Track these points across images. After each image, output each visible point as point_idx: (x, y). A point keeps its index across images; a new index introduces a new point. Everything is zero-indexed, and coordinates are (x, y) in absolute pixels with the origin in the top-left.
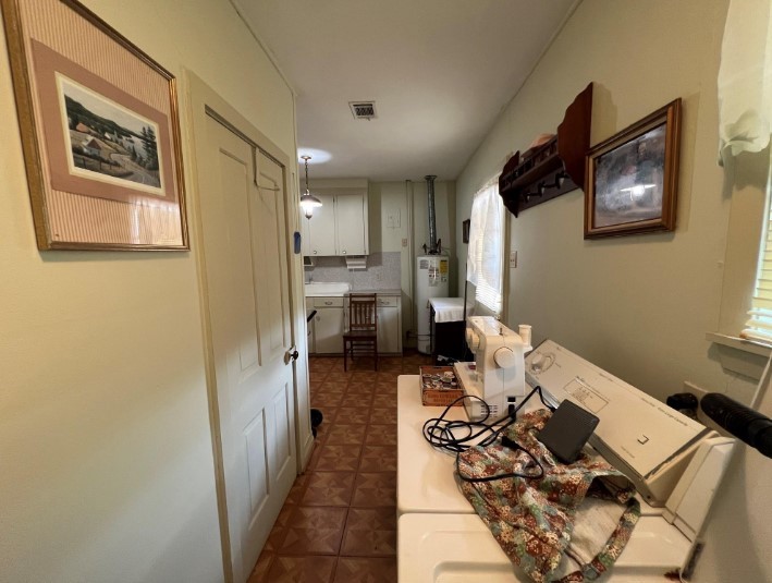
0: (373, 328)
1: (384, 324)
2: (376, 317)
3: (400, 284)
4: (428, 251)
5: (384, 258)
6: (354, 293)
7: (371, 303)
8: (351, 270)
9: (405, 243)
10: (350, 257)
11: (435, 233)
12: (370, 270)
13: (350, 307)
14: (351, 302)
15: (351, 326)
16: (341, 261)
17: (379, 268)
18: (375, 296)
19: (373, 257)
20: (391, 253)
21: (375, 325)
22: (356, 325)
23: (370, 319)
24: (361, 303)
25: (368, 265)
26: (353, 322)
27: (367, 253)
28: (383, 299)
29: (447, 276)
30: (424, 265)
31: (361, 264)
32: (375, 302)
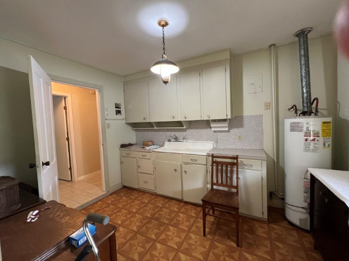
0: (234, 190)
1: (246, 187)
2: (238, 178)
3: (262, 144)
4: (299, 112)
5: (246, 121)
6: (216, 153)
7: (233, 164)
8: (215, 132)
9: (268, 106)
10: (214, 121)
11: (309, 92)
12: (231, 131)
13: (212, 166)
14: (213, 162)
15: (213, 184)
16: (207, 124)
17: (240, 130)
18: (236, 158)
19: (235, 121)
20: (251, 116)
21: (237, 187)
22: (217, 184)
23: (231, 178)
24: (222, 164)
25: (231, 127)
26: (215, 181)
27: (229, 117)
28: (245, 161)
29: (329, 141)
30: (294, 128)
31: (224, 127)
32: (236, 164)
